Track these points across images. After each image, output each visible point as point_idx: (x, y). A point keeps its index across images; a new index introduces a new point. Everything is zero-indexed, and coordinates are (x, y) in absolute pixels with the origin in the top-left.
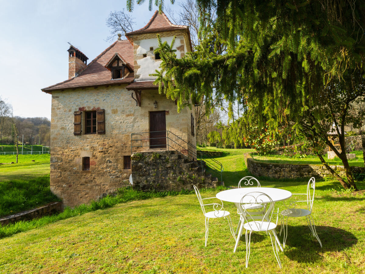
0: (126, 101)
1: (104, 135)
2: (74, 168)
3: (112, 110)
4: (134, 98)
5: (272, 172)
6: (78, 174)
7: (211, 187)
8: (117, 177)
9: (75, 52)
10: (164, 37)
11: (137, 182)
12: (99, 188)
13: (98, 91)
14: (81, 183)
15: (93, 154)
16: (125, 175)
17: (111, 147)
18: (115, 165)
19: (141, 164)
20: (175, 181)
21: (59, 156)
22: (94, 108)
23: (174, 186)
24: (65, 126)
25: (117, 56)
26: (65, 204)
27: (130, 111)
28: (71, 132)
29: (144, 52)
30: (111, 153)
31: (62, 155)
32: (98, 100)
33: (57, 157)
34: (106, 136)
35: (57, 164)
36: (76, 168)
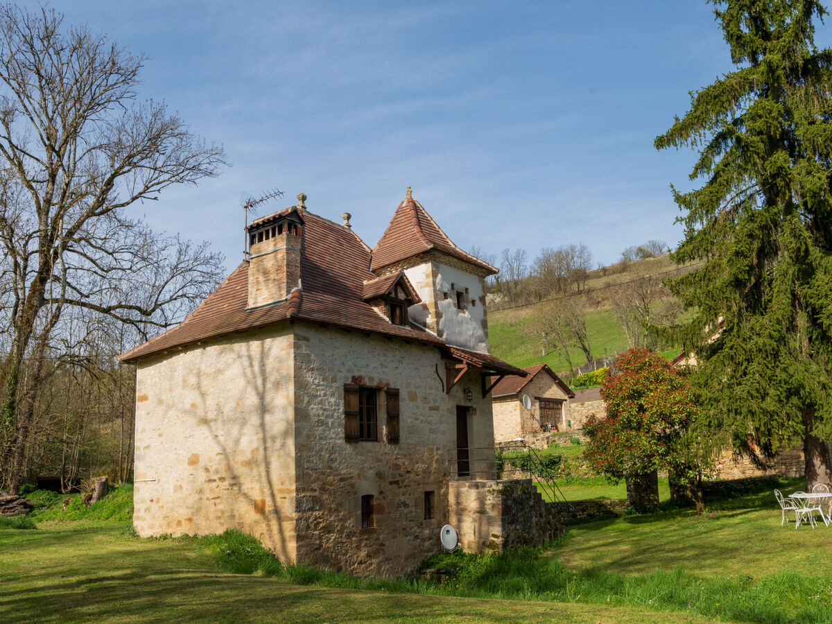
0: (429, 379)
1: (397, 446)
2: (347, 524)
3: (408, 393)
4: (438, 375)
6: (354, 538)
8: (417, 537)
9: (299, 226)
11: (507, 535)
12: (391, 565)
13: (386, 347)
15: (380, 487)
16: (427, 532)
17: (408, 472)
18: (412, 512)
19: (510, 502)
21: (315, 494)
22: (380, 382)
24: (326, 416)
25: (401, 277)
27: (435, 401)
28: (338, 434)
29: (446, 290)
30: (409, 486)
31: (323, 489)
32: (387, 367)
33: (310, 496)
34: (400, 449)
35: (312, 514)
36: (350, 523)
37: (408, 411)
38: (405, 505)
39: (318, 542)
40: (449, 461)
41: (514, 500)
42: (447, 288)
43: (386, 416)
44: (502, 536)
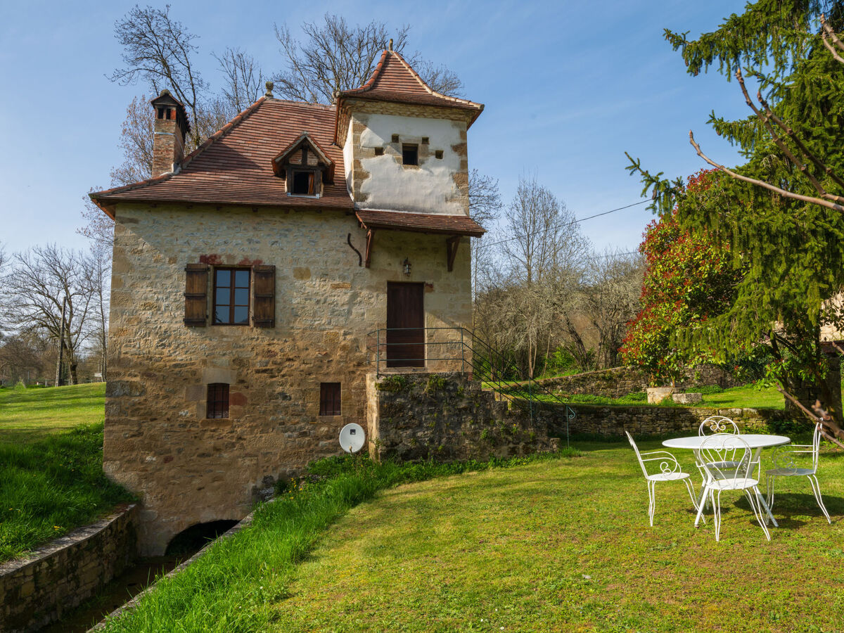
0: (334, 252)
1: (271, 331)
2: (182, 413)
3: (295, 270)
4: (353, 248)
5: (609, 424)
6: (192, 429)
7: (548, 451)
8: (304, 434)
9: (174, 109)
10: (425, 117)
11: (392, 443)
12: (254, 462)
13: (257, 220)
14: (201, 451)
15: (239, 375)
16: (324, 429)
17: (289, 360)
18: (298, 405)
19: (402, 400)
20: (476, 438)
21: (134, 379)
22: (246, 259)
23: (475, 451)
24: (158, 300)
25: (306, 139)
26: (150, 508)
27: (342, 277)
28: (175, 318)
29: (379, 144)
30: (290, 376)
31: (147, 375)
32: (258, 243)
33: (127, 382)
34: (277, 333)
35: (129, 400)
36: (187, 413)
37: (292, 290)
38: (285, 397)
39: (136, 429)
40: (368, 348)
42: (382, 142)
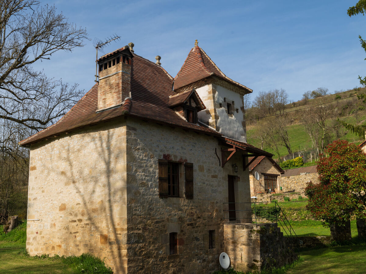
0: (211, 158)
1: (192, 200)
2: (160, 252)
3: (199, 166)
4: (217, 156)
6: (164, 261)
9: (130, 58)
10: (233, 91)
13: (184, 136)
15: (181, 228)
16: (211, 257)
17: (199, 218)
18: (201, 244)
19: (265, 238)
22: (181, 159)
24: (147, 180)
25: (193, 93)
27: (215, 172)
28: (155, 192)
29: (221, 102)
30: (199, 227)
31: (145, 229)
32: (185, 149)
33: (137, 233)
34: (194, 202)
35: (138, 245)
36: (162, 252)
37: (198, 177)
38: (197, 239)
39: (141, 264)
40: (224, 211)
41: (267, 237)
42: (221, 100)
43: (185, 181)
44: (260, 261)
